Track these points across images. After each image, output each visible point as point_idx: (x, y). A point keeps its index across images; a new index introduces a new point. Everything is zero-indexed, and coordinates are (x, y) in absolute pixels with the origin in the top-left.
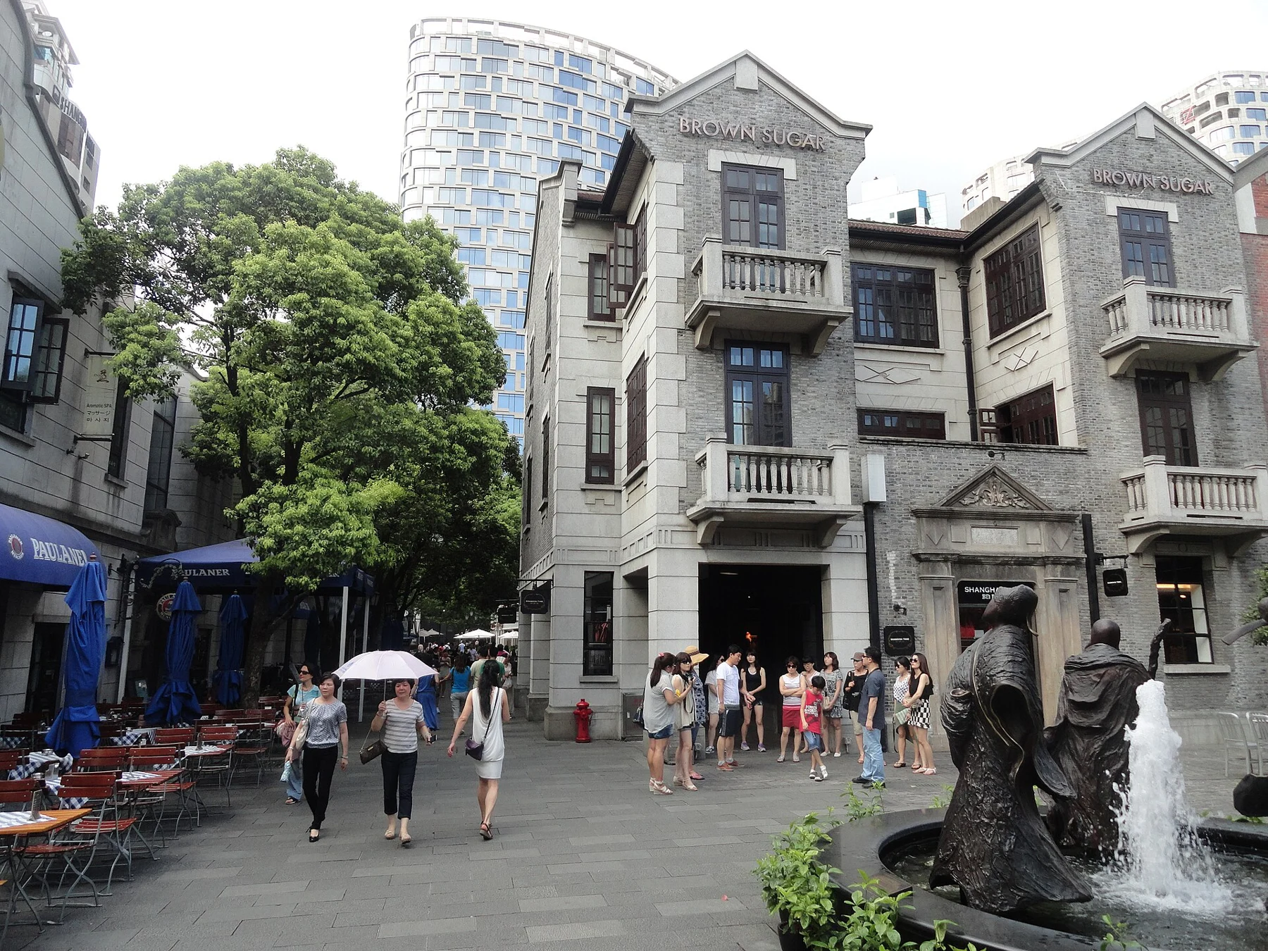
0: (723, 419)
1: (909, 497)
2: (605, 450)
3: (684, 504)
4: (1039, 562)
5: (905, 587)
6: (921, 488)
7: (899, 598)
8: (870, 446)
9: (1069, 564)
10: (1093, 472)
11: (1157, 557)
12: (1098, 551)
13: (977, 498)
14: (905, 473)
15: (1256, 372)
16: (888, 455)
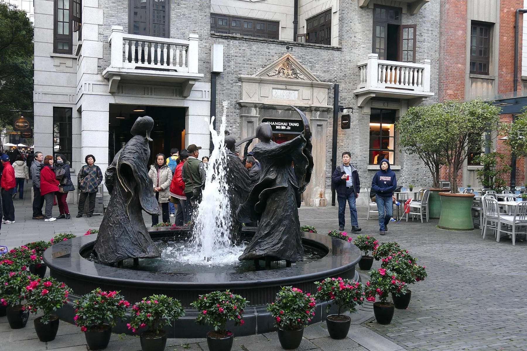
0: (127, 17)
1: (238, 70)
2: (67, 32)
3: (101, 68)
4: (308, 109)
5: (232, 121)
6: (245, 65)
7: (228, 127)
8: (217, 39)
9: (323, 111)
10: (343, 61)
11: (372, 109)
12: (341, 105)
13: (277, 72)
14: (236, 56)
15: (438, 10)
16: (228, 45)
